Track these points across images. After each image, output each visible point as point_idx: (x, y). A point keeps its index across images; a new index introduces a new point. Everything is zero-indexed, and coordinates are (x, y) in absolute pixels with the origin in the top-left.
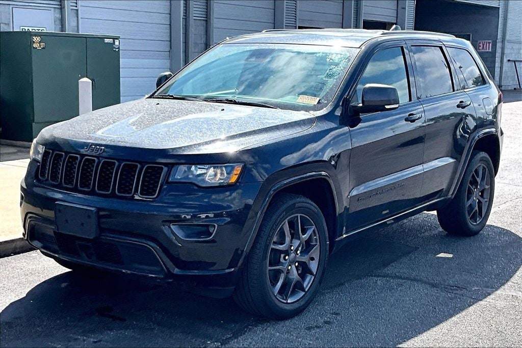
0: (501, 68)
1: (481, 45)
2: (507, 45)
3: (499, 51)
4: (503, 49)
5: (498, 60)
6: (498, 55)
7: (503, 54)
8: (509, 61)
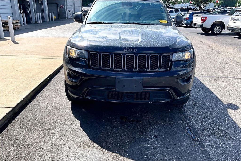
0: (67, 12)
1: (61, 6)
2: (68, 7)
3: (66, 8)
4: (67, 7)
5: (66, 10)
6: (66, 9)
7: (67, 9)
8: (68, 11)
